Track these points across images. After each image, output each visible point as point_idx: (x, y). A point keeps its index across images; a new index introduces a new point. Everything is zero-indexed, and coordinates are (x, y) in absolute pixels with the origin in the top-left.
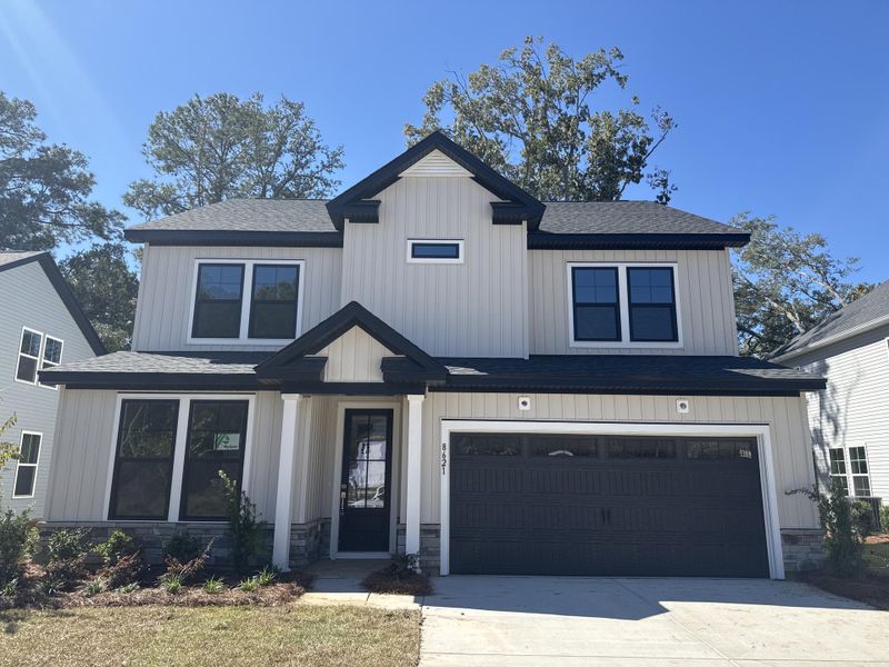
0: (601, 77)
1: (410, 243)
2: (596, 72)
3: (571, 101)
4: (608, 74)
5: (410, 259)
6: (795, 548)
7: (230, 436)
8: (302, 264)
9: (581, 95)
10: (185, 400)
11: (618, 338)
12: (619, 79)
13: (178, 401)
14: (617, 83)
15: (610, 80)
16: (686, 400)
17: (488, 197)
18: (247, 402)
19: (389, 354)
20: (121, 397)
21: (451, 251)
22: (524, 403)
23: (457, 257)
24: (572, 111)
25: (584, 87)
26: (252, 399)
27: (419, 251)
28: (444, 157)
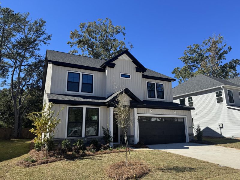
0: (119, 32)
1: (120, 74)
2: (118, 30)
3: (112, 36)
4: (121, 32)
5: (121, 77)
6: (190, 137)
7: (95, 116)
8: (93, 75)
9: (114, 35)
10: (85, 108)
11: (155, 98)
12: (124, 34)
13: (83, 108)
14: (123, 35)
15: (121, 33)
16: (175, 111)
17: (134, 66)
18: (98, 109)
19: (131, 99)
20: (68, 106)
21: (128, 76)
22: (151, 111)
23: (130, 78)
24: (112, 38)
25: (115, 33)
26: (100, 108)
27: (123, 76)
28: (127, 55)
